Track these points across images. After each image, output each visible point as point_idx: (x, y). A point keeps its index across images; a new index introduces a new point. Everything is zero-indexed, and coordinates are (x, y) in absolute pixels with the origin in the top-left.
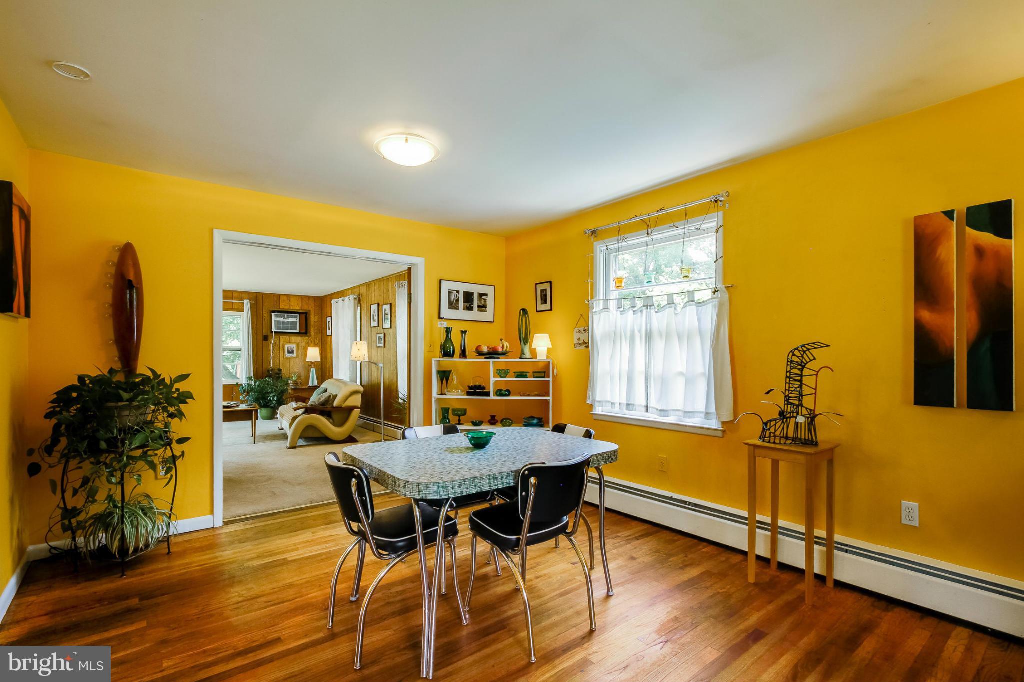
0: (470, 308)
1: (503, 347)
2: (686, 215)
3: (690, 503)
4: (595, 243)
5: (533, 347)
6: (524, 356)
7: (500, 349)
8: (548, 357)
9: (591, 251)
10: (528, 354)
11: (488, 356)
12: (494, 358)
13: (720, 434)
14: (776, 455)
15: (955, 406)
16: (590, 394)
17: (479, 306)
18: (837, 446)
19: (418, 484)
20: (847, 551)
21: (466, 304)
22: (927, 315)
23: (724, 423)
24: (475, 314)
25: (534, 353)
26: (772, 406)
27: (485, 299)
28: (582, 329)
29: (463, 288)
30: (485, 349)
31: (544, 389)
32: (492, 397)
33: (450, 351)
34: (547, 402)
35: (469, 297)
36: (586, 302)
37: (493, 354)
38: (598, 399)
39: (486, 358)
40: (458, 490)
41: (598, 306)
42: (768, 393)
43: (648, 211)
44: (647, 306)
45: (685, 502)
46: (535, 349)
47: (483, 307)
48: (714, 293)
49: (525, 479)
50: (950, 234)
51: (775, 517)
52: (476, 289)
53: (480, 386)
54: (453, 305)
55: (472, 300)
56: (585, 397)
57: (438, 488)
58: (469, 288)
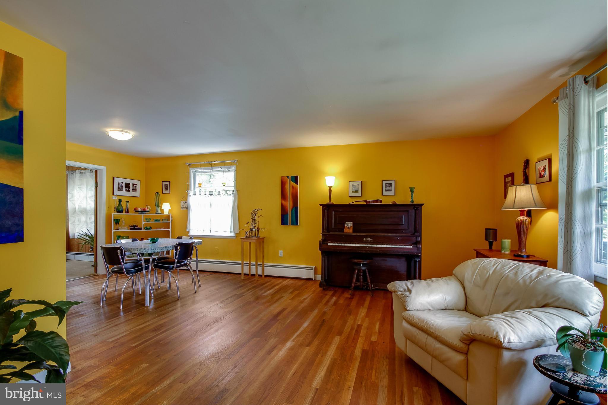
0: (129, 191)
1: (148, 208)
2: (224, 165)
3: (226, 262)
4: (190, 168)
5: (162, 209)
6: (157, 212)
7: (147, 209)
8: (169, 213)
9: (188, 171)
10: (159, 212)
11: (140, 212)
12: (144, 213)
13: (235, 238)
14: (250, 241)
15: (289, 225)
16: (188, 227)
17: (132, 190)
18: (265, 237)
19: (145, 249)
20: (268, 266)
21: (127, 189)
22: (283, 202)
23: (236, 234)
24: (131, 193)
25: (162, 211)
26: (247, 227)
27: (135, 186)
28: (184, 202)
29: (125, 181)
30: (139, 209)
31: (168, 226)
32: (143, 230)
33: (121, 210)
34: (169, 231)
35: (127, 185)
36: (187, 191)
37: (143, 211)
38: (191, 229)
39: (139, 213)
40: (157, 250)
41: (191, 193)
42: (247, 223)
43: (211, 161)
44: (211, 194)
45: (224, 262)
46: (163, 210)
47: (134, 190)
48: (233, 192)
49: (176, 247)
50: (288, 182)
51: (250, 261)
52: (131, 182)
53: (136, 225)
54: (120, 189)
55: (129, 187)
56: (186, 228)
57: (152, 250)
58: (128, 181)
